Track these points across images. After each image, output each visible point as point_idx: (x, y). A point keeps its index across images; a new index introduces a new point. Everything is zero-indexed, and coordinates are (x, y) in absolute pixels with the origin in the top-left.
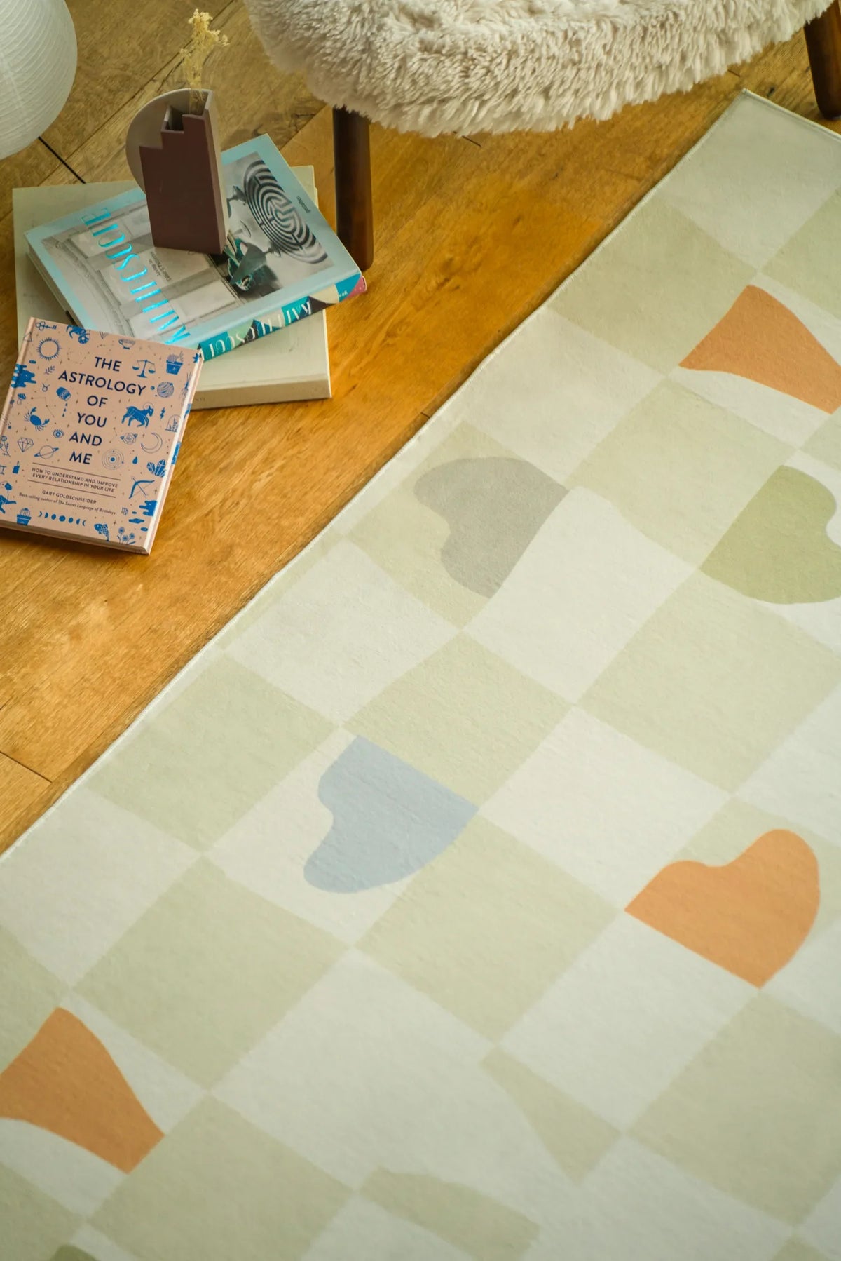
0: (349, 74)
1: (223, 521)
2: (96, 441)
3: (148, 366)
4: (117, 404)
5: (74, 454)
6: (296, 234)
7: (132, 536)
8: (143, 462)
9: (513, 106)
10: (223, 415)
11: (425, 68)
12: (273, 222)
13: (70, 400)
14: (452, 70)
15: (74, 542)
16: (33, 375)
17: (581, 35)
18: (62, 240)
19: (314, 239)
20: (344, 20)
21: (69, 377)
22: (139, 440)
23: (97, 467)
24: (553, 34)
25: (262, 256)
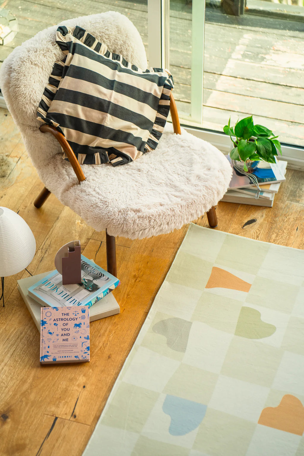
0: (121, 227)
1: (105, 349)
2: (68, 335)
3: (77, 313)
4: (71, 324)
5: (63, 339)
6: (98, 274)
7: (86, 357)
8: (83, 337)
9: (161, 228)
10: (93, 323)
11: (140, 222)
12: (91, 273)
13: (58, 326)
14: (147, 222)
15: (69, 363)
16: (46, 322)
17: (175, 209)
18: (38, 289)
19: (104, 275)
20: (117, 214)
21: (56, 320)
22: (80, 332)
23: (70, 341)
24: (168, 209)
25: (92, 281)
